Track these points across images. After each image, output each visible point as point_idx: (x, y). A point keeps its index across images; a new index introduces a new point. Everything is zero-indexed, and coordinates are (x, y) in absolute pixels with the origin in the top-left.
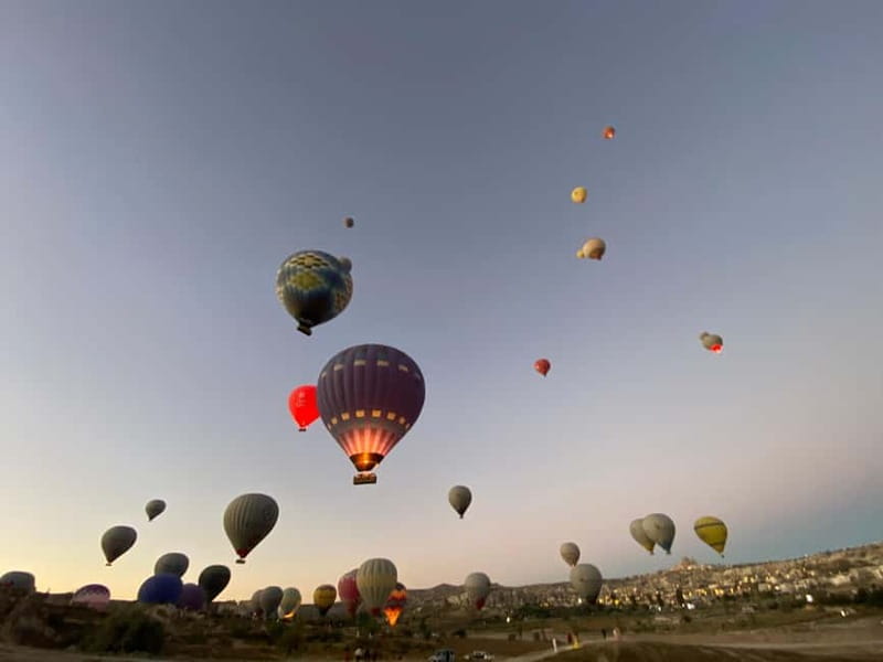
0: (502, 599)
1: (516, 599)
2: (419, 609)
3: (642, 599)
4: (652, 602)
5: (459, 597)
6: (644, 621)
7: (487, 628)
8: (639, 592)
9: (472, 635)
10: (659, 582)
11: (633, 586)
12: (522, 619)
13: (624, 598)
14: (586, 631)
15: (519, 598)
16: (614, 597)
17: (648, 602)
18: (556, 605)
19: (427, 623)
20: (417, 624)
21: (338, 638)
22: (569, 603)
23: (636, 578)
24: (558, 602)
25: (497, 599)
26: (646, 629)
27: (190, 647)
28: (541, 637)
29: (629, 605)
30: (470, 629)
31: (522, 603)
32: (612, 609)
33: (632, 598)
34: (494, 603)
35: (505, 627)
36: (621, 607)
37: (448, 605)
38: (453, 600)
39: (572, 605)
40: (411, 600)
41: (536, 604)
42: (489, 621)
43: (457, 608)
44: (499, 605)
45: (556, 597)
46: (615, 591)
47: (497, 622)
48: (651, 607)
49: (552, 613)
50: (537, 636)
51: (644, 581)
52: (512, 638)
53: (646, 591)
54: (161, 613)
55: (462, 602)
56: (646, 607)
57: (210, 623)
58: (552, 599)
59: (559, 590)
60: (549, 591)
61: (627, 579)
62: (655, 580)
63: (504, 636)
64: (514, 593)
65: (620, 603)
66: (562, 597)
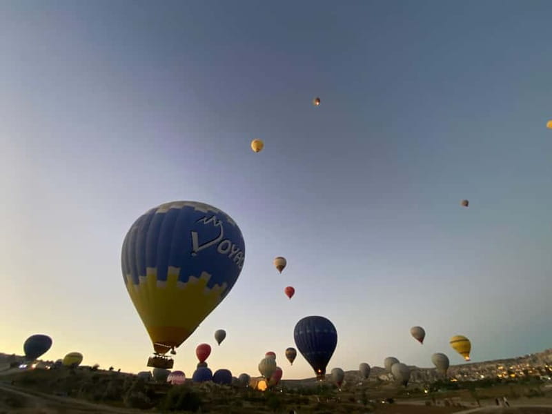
0: (419, 376)
1: (431, 376)
2: (361, 384)
3: (534, 372)
4: (542, 373)
5: (388, 376)
6: (535, 389)
7: (409, 397)
8: (531, 367)
9: (399, 402)
10: (547, 358)
11: (526, 363)
12: (437, 390)
13: (519, 372)
14: (486, 398)
15: (433, 375)
16: (510, 372)
17: (538, 374)
18: (463, 380)
19: (367, 393)
20: (360, 393)
21: (306, 402)
22: (474, 378)
23: (527, 357)
24: (465, 378)
25: (416, 377)
26: (537, 395)
27: (220, 406)
28: (451, 404)
29: (523, 377)
30: (397, 398)
31: (436, 380)
32: (509, 381)
33: (526, 372)
34: (414, 380)
35: (423, 396)
36: (517, 379)
37: (381, 381)
38: (383, 377)
39: (476, 380)
40: (355, 378)
41: (446, 380)
42: (411, 392)
43: (387, 383)
44: (418, 381)
45: (462, 374)
46: (511, 368)
47: (417, 393)
48: (541, 377)
49: (460, 386)
50: (447, 404)
51: (534, 359)
52: (428, 404)
53: (537, 366)
54: (208, 385)
55: (390, 379)
56: (538, 378)
57: (234, 391)
58: (460, 376)
59: (464, 369)
60: (457, 370)
61: (521, 358)
62: (545, 357)
63: (422, 403)
64: (428, 373)
65: (516, 376)
66: (467, 375)
